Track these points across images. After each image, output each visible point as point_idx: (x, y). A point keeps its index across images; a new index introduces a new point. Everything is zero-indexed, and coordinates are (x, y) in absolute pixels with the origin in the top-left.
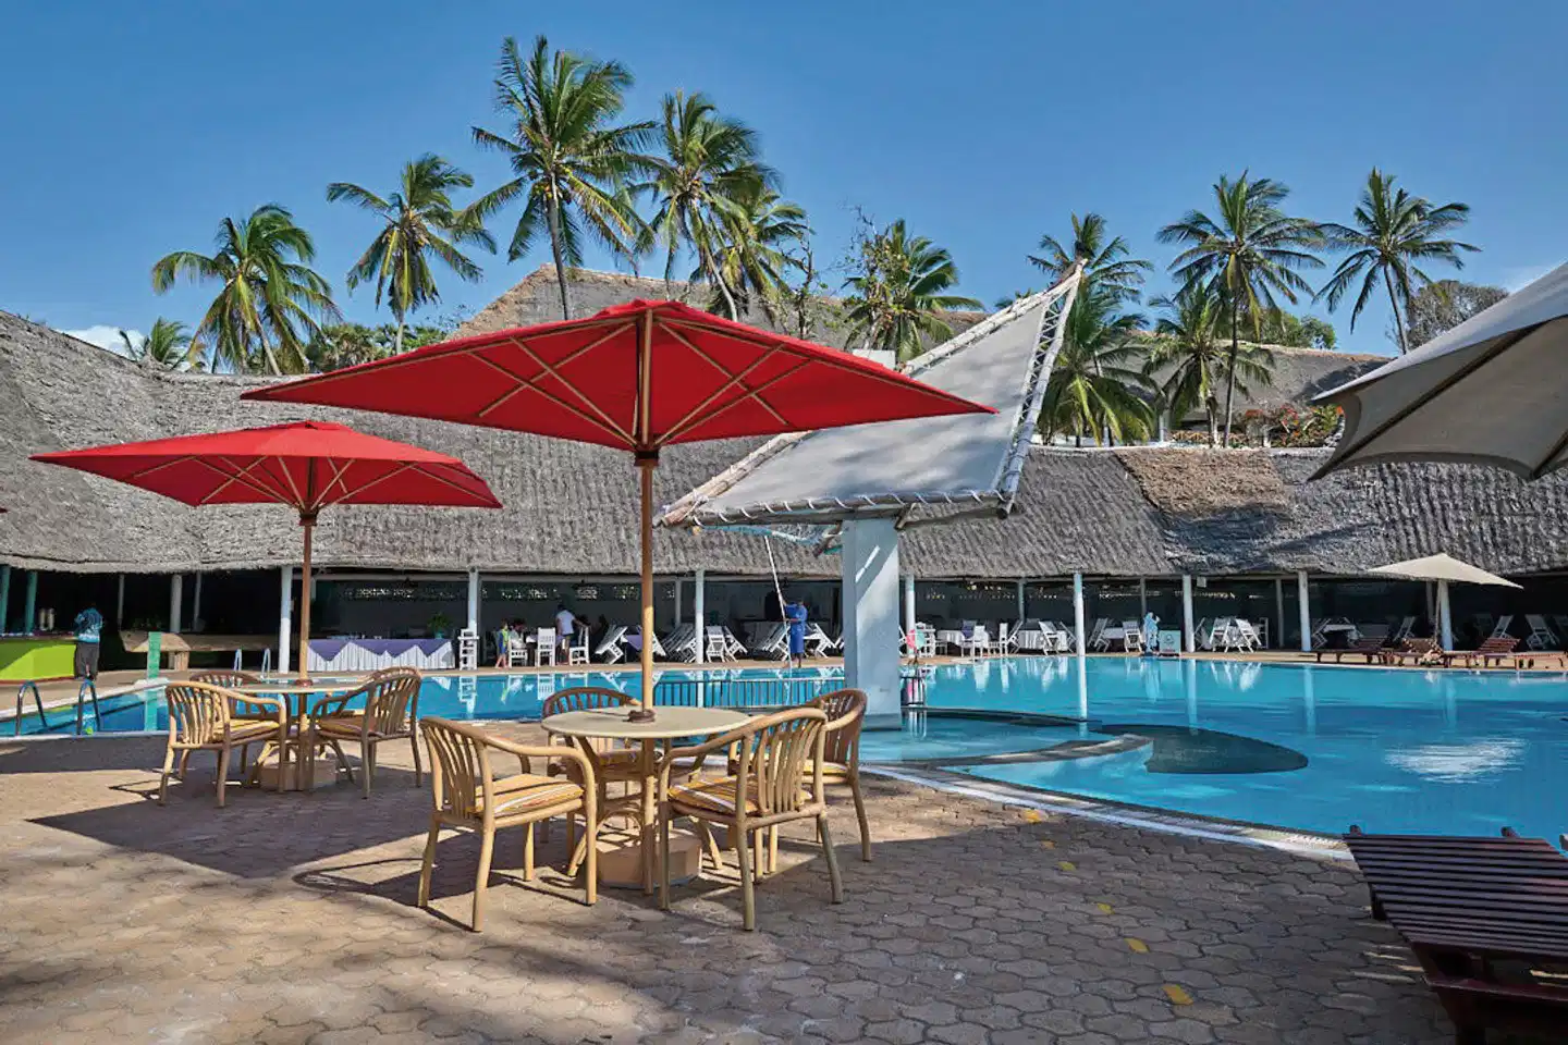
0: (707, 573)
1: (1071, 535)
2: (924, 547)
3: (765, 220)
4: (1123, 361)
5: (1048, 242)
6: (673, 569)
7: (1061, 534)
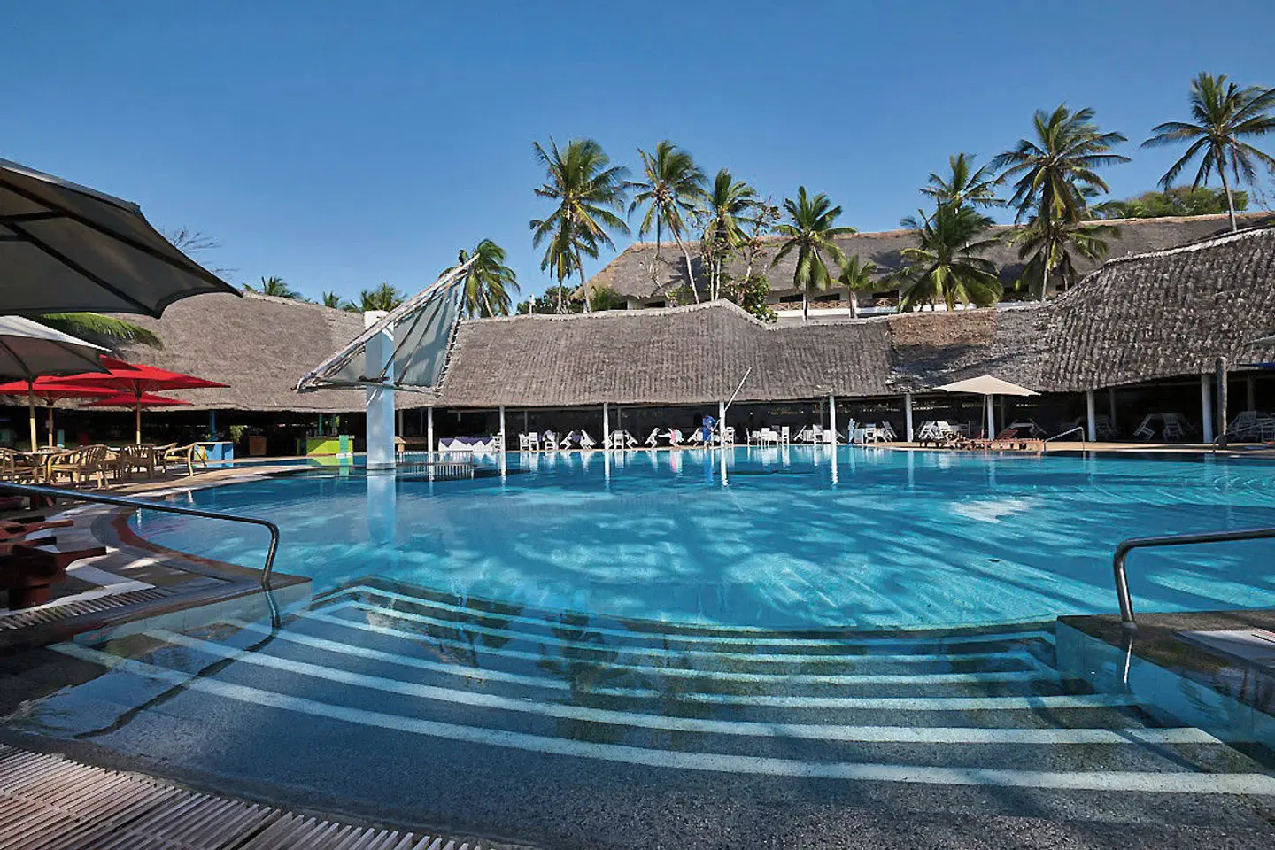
0: (610, 404)
1: (831, 373)
2: (731, 385)
3: (734, 200)
4: (981, 252)
5: (934, 178)
6: (582, 403)
7: (826, 373)
